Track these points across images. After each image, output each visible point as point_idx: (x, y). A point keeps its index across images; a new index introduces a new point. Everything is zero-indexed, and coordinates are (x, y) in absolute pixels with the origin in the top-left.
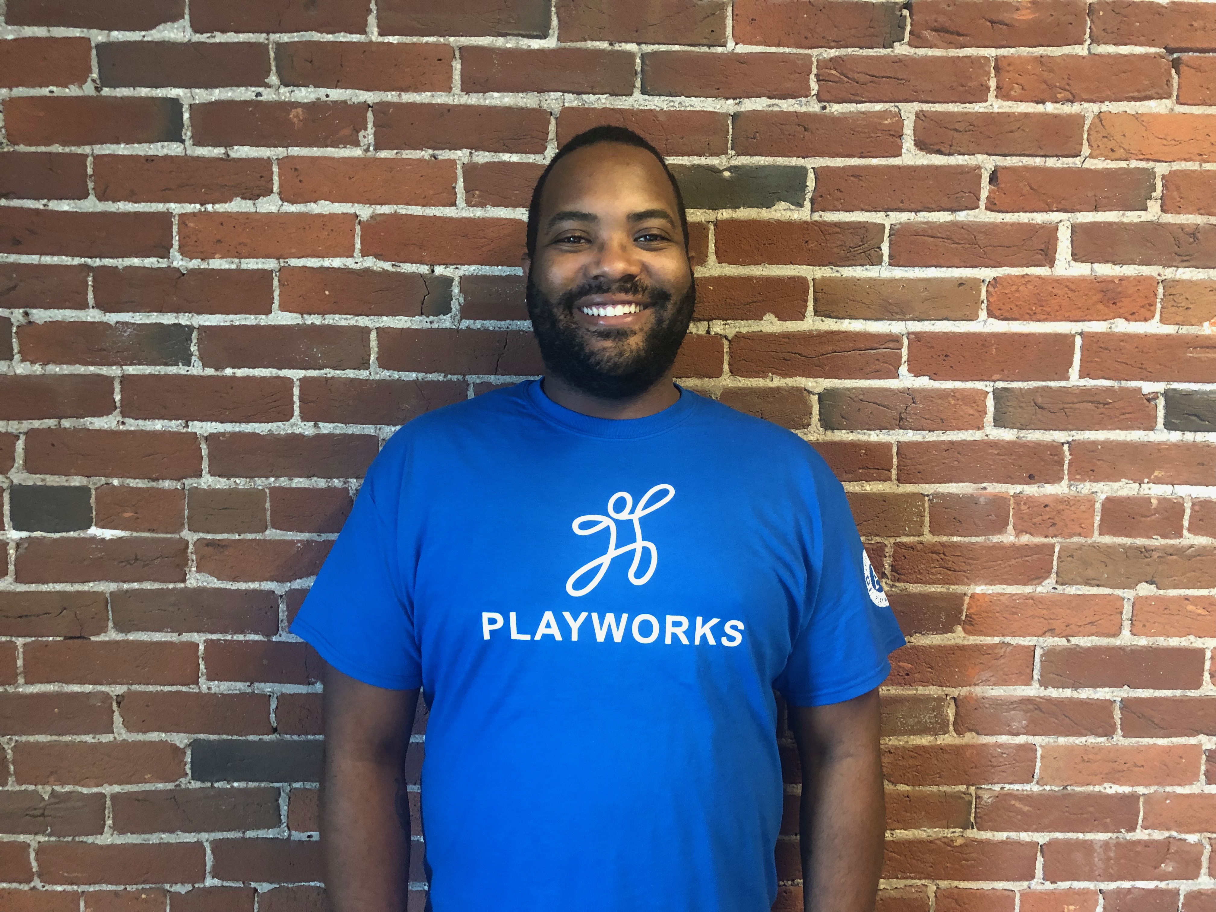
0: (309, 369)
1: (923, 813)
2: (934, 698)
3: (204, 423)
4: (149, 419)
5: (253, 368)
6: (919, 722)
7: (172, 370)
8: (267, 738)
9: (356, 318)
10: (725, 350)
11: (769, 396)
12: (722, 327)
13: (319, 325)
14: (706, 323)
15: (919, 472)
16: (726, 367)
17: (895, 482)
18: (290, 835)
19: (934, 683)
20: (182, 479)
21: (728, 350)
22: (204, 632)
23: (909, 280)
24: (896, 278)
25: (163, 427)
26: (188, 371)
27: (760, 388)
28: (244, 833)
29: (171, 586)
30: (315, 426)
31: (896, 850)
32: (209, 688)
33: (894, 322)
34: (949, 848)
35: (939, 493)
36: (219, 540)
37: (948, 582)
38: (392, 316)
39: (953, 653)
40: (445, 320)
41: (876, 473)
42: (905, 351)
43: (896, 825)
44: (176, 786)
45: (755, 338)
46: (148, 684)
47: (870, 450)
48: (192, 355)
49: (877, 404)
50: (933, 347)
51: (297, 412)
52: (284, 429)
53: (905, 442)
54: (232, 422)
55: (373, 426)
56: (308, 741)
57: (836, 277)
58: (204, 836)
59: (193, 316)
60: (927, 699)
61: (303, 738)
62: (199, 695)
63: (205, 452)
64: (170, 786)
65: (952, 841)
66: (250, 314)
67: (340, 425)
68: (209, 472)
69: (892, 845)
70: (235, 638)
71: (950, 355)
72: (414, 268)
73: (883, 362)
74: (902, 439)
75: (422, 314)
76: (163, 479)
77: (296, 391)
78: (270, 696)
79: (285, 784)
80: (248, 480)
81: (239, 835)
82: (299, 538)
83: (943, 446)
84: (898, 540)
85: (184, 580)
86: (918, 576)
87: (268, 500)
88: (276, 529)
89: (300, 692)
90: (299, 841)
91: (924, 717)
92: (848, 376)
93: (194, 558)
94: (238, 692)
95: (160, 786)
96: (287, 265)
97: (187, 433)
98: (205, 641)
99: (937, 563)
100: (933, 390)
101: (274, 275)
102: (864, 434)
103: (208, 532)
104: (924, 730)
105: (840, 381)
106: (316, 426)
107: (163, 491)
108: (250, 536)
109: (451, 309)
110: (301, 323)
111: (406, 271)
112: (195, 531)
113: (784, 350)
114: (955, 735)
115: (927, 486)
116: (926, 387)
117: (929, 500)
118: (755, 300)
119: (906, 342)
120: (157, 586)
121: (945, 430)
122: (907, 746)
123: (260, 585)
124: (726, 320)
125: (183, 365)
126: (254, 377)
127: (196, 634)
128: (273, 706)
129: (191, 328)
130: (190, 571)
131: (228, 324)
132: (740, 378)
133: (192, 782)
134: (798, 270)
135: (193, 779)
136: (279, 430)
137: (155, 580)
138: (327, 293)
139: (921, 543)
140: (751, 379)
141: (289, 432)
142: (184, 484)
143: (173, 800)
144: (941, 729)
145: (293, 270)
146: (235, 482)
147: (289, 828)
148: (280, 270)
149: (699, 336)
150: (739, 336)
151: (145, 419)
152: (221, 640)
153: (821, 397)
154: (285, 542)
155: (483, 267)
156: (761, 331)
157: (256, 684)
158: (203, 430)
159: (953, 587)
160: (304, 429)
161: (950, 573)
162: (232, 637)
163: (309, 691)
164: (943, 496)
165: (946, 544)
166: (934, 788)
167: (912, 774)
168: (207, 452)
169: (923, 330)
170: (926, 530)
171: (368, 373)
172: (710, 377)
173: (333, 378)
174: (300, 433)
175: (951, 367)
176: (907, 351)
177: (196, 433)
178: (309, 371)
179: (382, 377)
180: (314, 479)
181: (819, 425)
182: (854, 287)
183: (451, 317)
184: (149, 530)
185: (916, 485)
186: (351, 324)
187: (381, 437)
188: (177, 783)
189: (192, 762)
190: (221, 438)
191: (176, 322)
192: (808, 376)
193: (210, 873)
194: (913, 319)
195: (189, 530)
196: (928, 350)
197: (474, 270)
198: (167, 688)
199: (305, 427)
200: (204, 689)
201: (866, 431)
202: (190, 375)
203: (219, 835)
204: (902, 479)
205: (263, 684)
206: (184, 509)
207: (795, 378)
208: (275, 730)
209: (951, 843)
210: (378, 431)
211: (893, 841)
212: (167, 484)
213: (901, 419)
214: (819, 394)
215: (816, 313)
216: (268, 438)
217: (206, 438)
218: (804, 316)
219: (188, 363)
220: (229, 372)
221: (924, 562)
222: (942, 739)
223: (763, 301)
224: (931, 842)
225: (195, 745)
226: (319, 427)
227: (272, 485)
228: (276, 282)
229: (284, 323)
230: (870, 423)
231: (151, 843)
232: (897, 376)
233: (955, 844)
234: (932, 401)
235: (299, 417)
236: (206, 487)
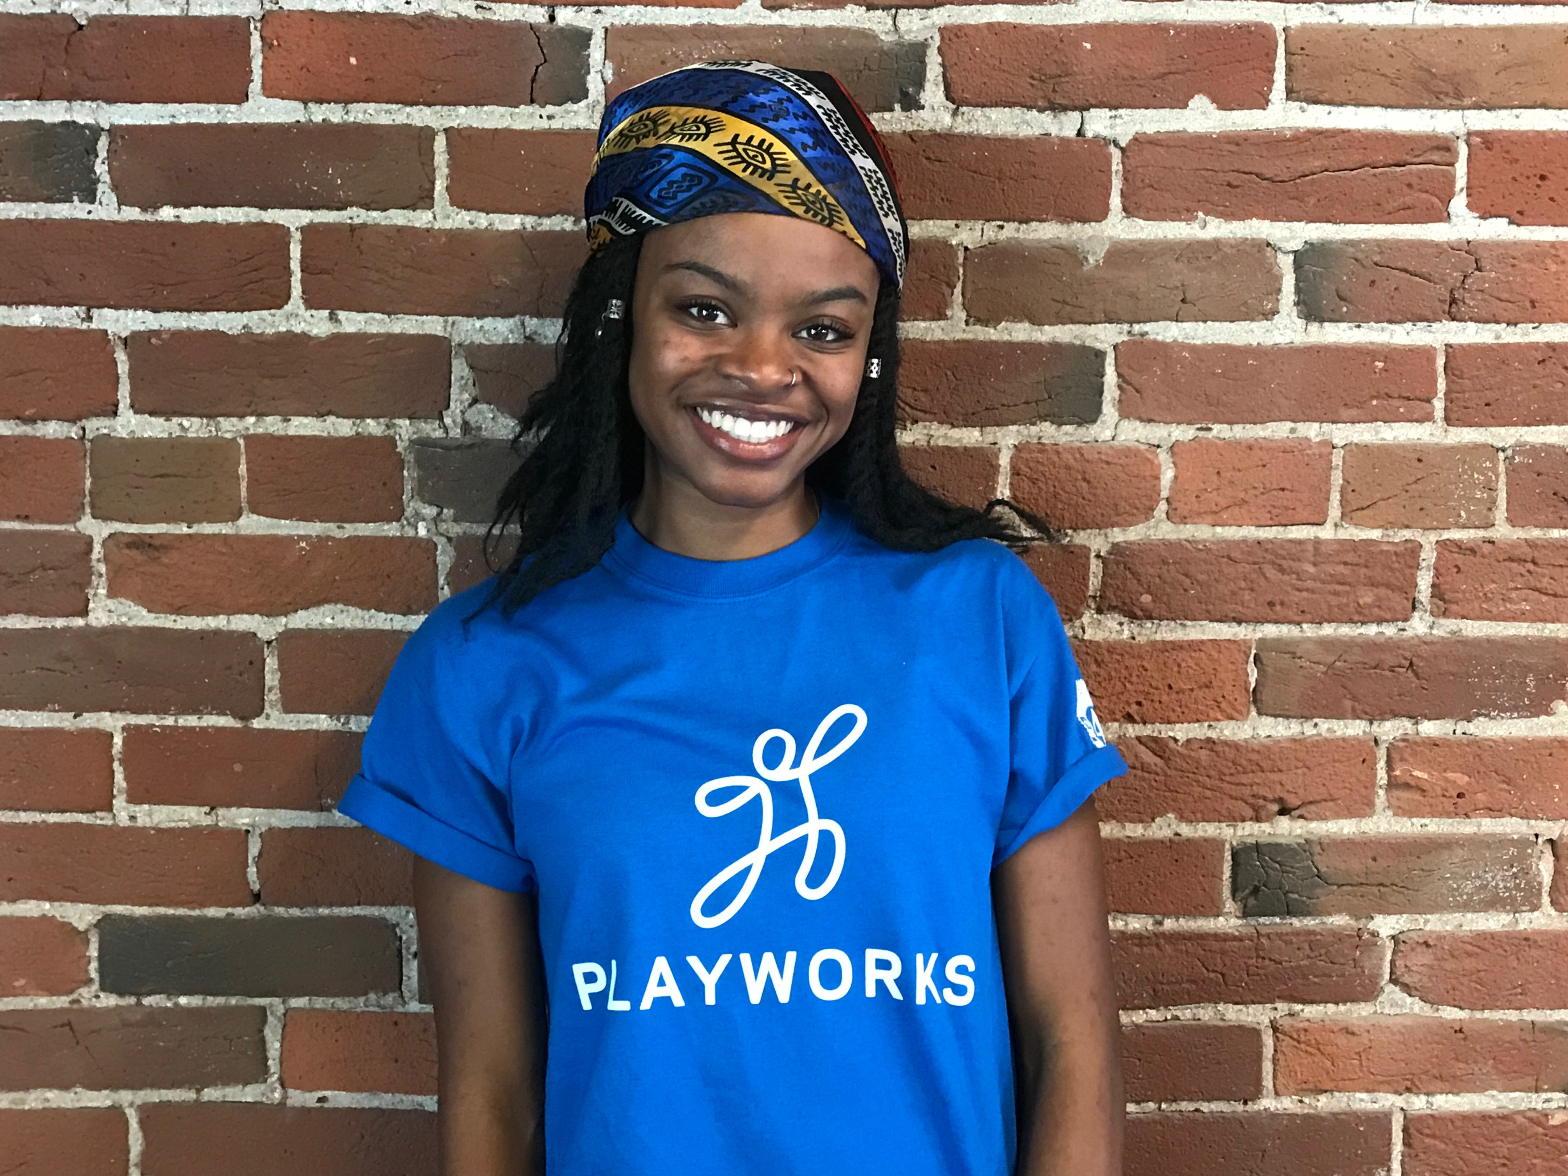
0: (318, 208)
1: (1491, 1062)
2: (1513, 840)
3: (122, 312)
4: (18, 304)
5: (214, 206)
6: (1483, 887)
7: (61, 211)
8: (240, 912)
9: (408, 109)
10: (1114, 168)
11: (1200, 256)
12: (1108, 122)
13: (338, 125)
14: (1076, 115)
15: (1487, 405)
16: (1115, 201)
17: (1440, 423)
18: (285, 1097)
19: (1513, 811)
20: (80, 420)
21: (1121, 167)
22: (122, 711)
23: (1470, 29)
24: (1446, 25)
25: (43, 319)
26: (89, 212)
27: (1181, 242)
28: (198, 1091)
29: (60, 623)
30: (331, 319)
31: (1438, 1133)
32: (133, 818)
33: (1440, 113)
34: (1540, 1130)
35: (1525, 444)
36: (151, 536)
37: (1541, 616)
38: (476, 105)
39: (1550, 755)
40: (575, 112)
41: (1405, 407)
42: (1461, 169)
43: (1439, 1084)
44: (73, 1002)
45: (1172, 143)
46: (18, 810)
47: (1393, 360)
48: (98, 181)
49: (1406, 271)
50: (1517, 161)
51: (296, 290)
52: (272, 325)
53: (1461, 346)
54: (174, 310)
55: (441, 319)
56: (321, 918)
57: (1330, 24)
58: (125, 1097)
59: (98, 105)
60: (1501, 842)
61: (309, 912)
62: (115, 832)
63: (123, 368)
64: (61, 1002)
65: (1546, 1115)
66: (208, 102)
67: (378, 316)
68: (132, 406)
69: (1431, 1122)
70: (181, 722)
71: (1550, 176)
72: (517, 12)
73: (1420, 190)
74: (1454, 340)
75: (532, 101)
76: (44, 419)
77: (295, 251)
78: (248, 831)
79: (276, 1001)
80: (205, 420)
81: (189, 1095)
82: (302, 533)
83: (1534, 352)
84: (1446, 535)
85: (84, 612)
86: (1484, 606)
87: (243, 460)
88: (259, 514)
89: (305, 824)
90: (303, 1107)
91: (1493, 878)
92: (1352, 218)
93: (103, 568)
94: (186, 825)
95: (43, 1002)
96: (275, 8)
97: (89, 331)
98: (124, 729)
99: (1519, 579)
100: (1515, 243)
101: (252, 26)
102: (1383, 330)
103: (131, 521)
104: (1493, 903)
105: (1336, 227)
106: (333, 318)
107: (43, 442)
108: (208, 529)
109: (587, 90)
110: (303, 120)
111: (502, 19)
112: (106, 518)
113: (1227, 168)
114: (1553, 912)
115: (1502, 430)
116: (1504, 238)
117: (1506, 458)
118: (1173, 69)
119: (1463, 150)
120: (33, 623)
121: (1539, 321)
122: (1461, 934)
123: (228, 621)
124: (1116, 108)
125: (81, 201)
126: (215, 223)
127: (107, 714)
128: (254, 848)
129: (96, 131)
130: (95, 595)
131: (166, 122)
132: (1141, 222)
133: (102, 995)
134: (1255, 11)
135: (103, 988)
136: (263, 325)
137: (30, 612)
138: (353, 61)
139: (1491, 542)
140: (1164, 224)
141: (283, 329)
142: (84, 429)
143: (67, 1028)
144: (1526, 900)
145: (288, 16)
146: (181, 425)
147: (283, 1086)
148: (263, 16)
149: (1064, 141)
150: (1138, 140)
151: (10, 305)
152: (154, 726)
153: (1300, 259)
154: (275, 540)
155: (649, 8)
156: (1185, 131)
157: (221, 811)
158: (120, 325)
159: (1550, 626)
160: (310, 324)
161: (1544, 598)
162: (176, 721)
163: (322, 823)
164: (1534, 451)
165: (1539, 542)
166: (1513, 1015)
167: (1469, 987)
168: (127, 367)
169: (1497, 127)
170: (1501, 513)
171: (430, 215)
172: (1084, 220)
173: (364, 225)
174: (304, 333)
175: (1552, 199)
176: (1465, 169)
177: (106, 331)
178: (319, 213)
179: (457, 225)
180: (331, 419)
181: (1295, 313)
182: (1364, 44)
183: (588, 106)
184: (18, 517)
185: (1482, 429)
186: (397, 122)
187: (456, 340)
188: (74, 996)
189: (100, 958)
190: (153, 340)
191: (68, 118)
192: (1275, 218)
193: (136, 1165)
194: (1477, 107)
195: (94, 517)
196: (1507, 166)
197: (632, 15)
198: (53, 818)
199: (312, 320)
200: (123, 819)
201: (1385, 325)
202: (94, 221)
203: (154, 1096)
204: (1453, 416)
205: (233, 809)
206: (84, 478)
207: (1248, 222)
208: (257, 898)
209: (1542, 1119)
210: (449, 329)
211: (1432, 1116)
212: (52, 429)
213: (1453, 301)
214: (1295, 252)
215: (1291, 94)
216: (243, 341)
217: (125, 341)
218: (1267, 101)
219: (90, 196)
220: (167, 213)
221: (1495, 577)
222: (1527, 920)
223: (1188, 70)
224: (1505, 1117)
225: (105, 924)
226: (337, 321)
227: (251, 431)
228: (256, 42)
229: (272, 120)
230: (1392, 308)
231: (27, 1107)
232: (1447, 217)
233: (1552, 1122)
234: (1513, 266)
235: (301, 301)
236: (124, 435)
